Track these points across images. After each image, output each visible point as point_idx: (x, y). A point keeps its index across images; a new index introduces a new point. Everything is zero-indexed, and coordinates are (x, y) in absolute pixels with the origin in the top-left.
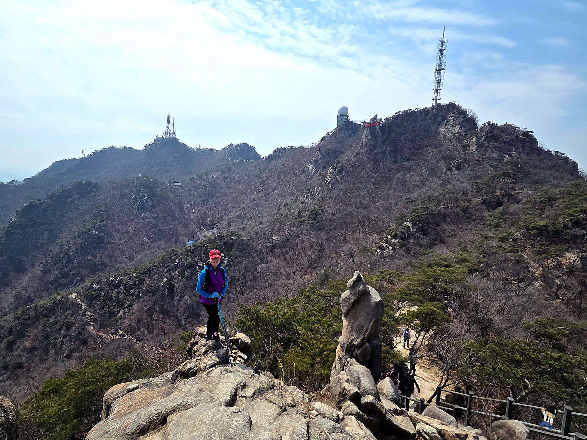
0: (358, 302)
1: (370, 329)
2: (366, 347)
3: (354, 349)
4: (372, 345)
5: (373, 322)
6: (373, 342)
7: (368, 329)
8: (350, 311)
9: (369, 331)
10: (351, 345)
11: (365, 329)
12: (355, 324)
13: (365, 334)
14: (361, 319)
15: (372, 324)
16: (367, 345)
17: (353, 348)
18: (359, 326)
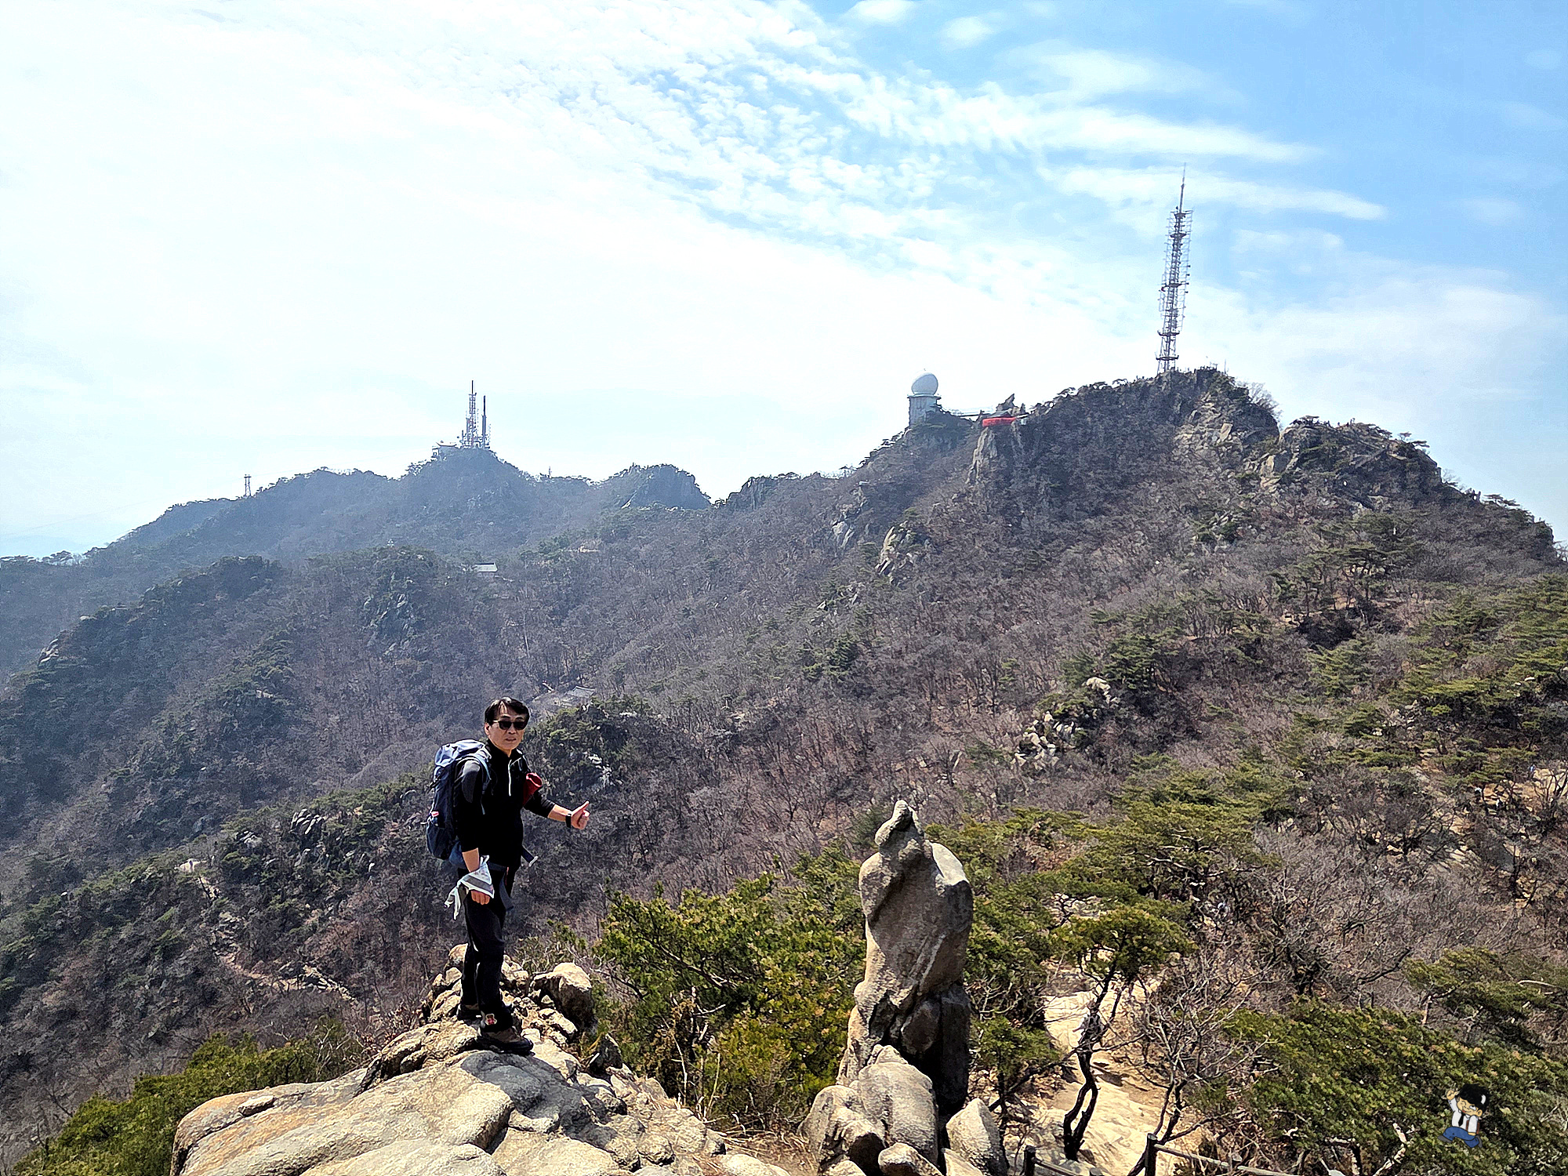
0: (901, 886)
1: (932, 962)
2: (923, 1015)
3: (894, 1020)
4: (941, 1009)
5: (940, 941)
6: (944, 999)
7: (927, 961)
8: (883, 911)
9: (929, 966)
10: (883, 1006)
11: (919, 961)
12: (895, 947)
13: (919, 976)
14: (909, 932)
15: (937, 947)
16: (926, 1007)
17: (889, 1016)
18: (906, 951)
